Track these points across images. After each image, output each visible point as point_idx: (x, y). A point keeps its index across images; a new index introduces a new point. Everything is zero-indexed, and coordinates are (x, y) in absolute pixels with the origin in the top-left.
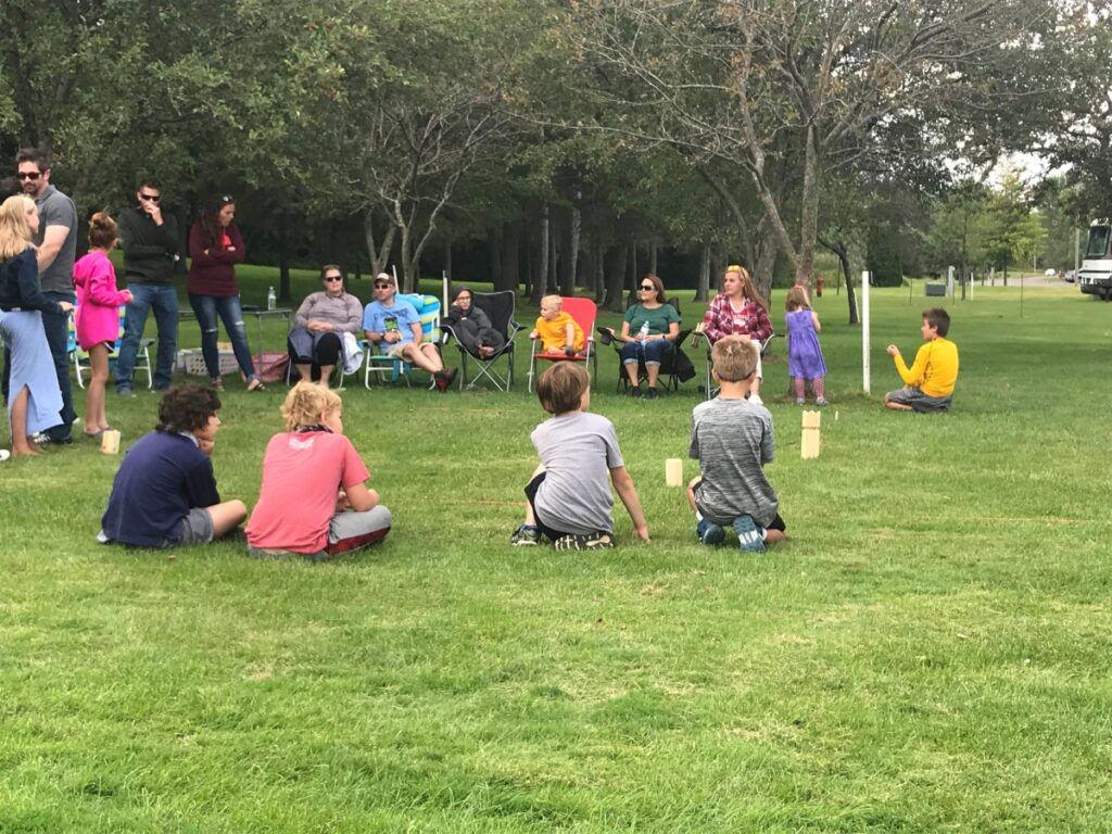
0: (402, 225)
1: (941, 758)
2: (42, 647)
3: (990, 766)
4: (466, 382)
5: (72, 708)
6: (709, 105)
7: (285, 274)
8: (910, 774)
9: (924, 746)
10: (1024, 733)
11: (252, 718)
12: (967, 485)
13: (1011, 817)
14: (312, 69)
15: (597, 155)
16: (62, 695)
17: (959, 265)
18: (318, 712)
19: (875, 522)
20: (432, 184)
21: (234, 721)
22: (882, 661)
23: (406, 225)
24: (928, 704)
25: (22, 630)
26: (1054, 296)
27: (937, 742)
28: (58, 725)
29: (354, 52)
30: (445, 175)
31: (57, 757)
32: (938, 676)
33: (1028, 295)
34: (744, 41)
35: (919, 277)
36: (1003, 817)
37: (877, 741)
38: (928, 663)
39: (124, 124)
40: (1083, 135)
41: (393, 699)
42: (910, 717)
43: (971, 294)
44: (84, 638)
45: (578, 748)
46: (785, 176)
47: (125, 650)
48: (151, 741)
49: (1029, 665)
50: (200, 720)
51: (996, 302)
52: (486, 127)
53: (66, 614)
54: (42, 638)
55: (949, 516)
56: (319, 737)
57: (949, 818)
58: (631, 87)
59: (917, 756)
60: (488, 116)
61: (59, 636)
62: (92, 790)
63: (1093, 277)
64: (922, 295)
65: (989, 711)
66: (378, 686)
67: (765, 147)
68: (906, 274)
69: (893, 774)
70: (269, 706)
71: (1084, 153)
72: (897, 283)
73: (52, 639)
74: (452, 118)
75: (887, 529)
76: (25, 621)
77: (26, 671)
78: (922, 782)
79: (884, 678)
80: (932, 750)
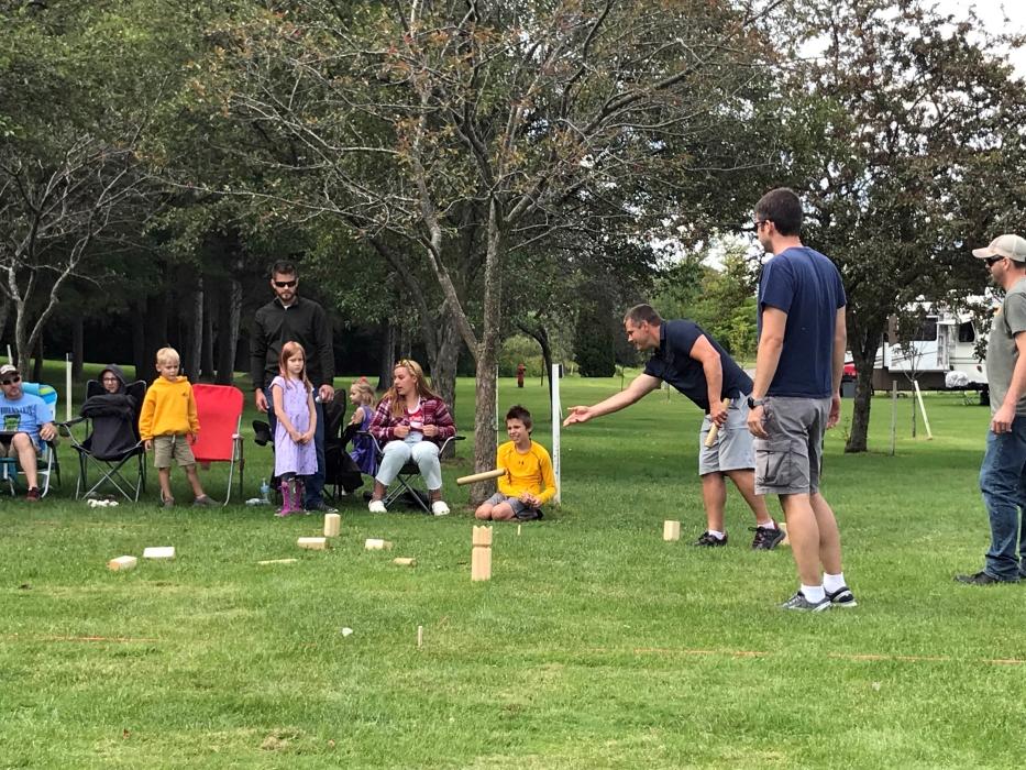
0: (16, 297)
6: (379, 171)
12: (650, 611)
15: (252, 220)
19: (544, 656)
20: (58, 250)
23: (22, 299)
30: (71, 240)
34: (417, 100)
46: (464, 253)
52: (120, 185)
55: (626, 648)
58: (291, 152)
60: (125, 171)
67: (440, 222)
72: (608, 373)
74: (79, 174)
75: (555, 665)
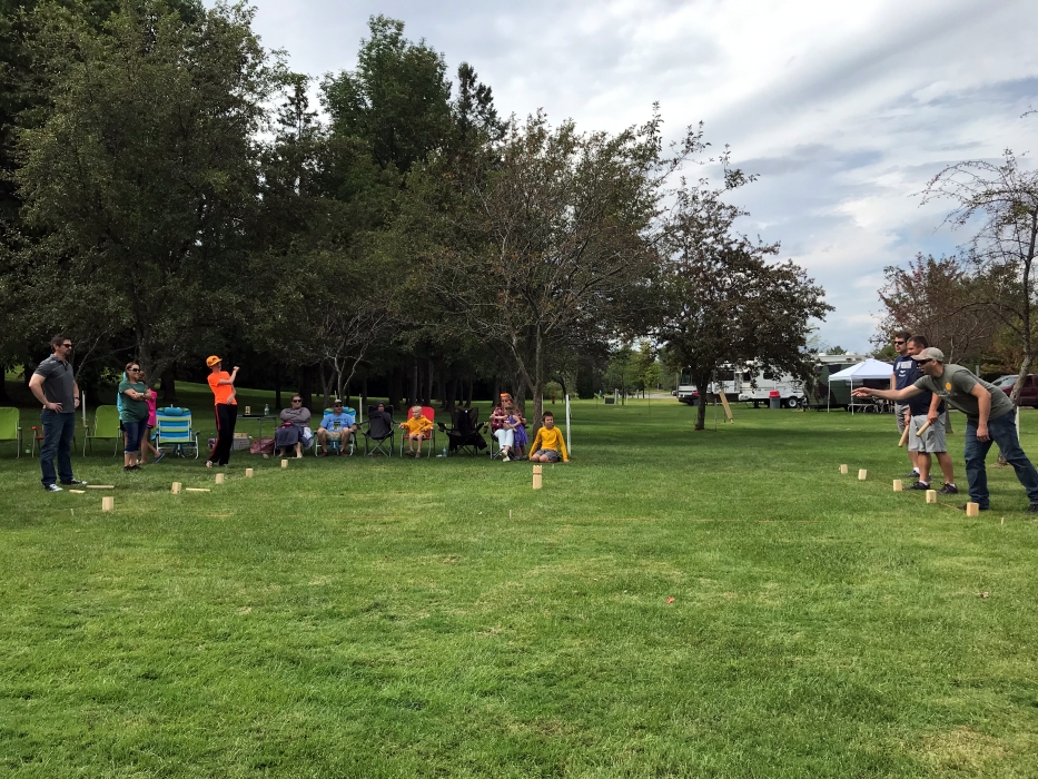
0: (338, 370)
1: (577, 643)
2: (127, 601)
3: (599, 645)
4: (368, 452)
5: (141, 633)
6: (491, 314)
7: (278, 394)
8: (563, 651)
9: (570, 636)
10: (618, 628)
11: (235, 635)
12: (609, 501)
14: (287, 295)
15: (437, 336)
16: (134, 627)
17: (620, 388)
18: (270, 631)
19: (564, 522)
20: (355, 350)
21: (226, 636)
22: (555, 594)
23: (340, 371)
24: (575, 615)
25: (118, 592)
26: (666, 403)
27: (575, 633)
28: (131, 642)
29: (310, 287)
30: (361, 345)
31: (130, 659)
32: (581, 601)
33: (653, 403)
34: (506, 283)
35: (603, 393)
36: (602, 671)
37: (547, 634)
38: (578, 593)
39: (189, 322)
40: (673, 327)
41: (310, 623)
42: (565, 622)
43: (626, 402)
44: (151, 595)
45: (401, 645)
46: (527, 347)
47: (173, 601)
48: (182, 649)
49: (626, 594)
50: (208, 637)
51: (637, 407)
52: (381, 322)
53: (143, 583)
54: (128, 596)
55: (599, 518)
56: (269, 644)
57: (576, 672)
58: (453, 306)
59: (566, 642)
60: (383, 316)
61: (138, 595)
62: (146, 676)
63: (684, 394)
64: (603, 403)
65: (602, 617)
66: (301, 617)
67: (517, 335)
68: (596, 392)
69: (552, 651)
70: (245, 629)
71: (673, 336)
72: (591, 397)
73: (133, 596)
74: (363, 317)
75: (569, 526)
76: (120, 587)
77: (118, 613)
78: (566, 655)
79: (555, 602)
80: (573, 638)
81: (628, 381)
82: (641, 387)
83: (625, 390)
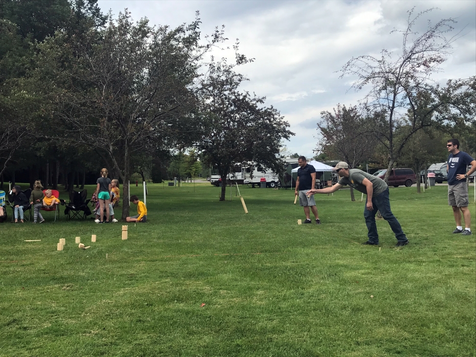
1: (145, 336)
3: (160, 337)
6: (95, 131)
8: (135, 342)
9: (142, 332)
10: (171, 325)
12: (169, 246)
13: (163, 353)
17: (177, 177)
19: (140, 260)
20: (6, 153)
22: (133, 306)
24: (144, 319)
26: (204, 185)
27: (145, 330)
30: (10, 150)
32: (149, 309)
33: (196, 185)
34: (105, 113)
35: (167, 180)
37: (127, 332)
38: (147, 305)
40: (207, 142)
42: (138, 324)
43: (181, 185)
45: (30, 346)
46: (119, 153)
49: (176, 303)
51: (188, 187)
52: (24, 135)
55: (162, 256)
58: (70, 126)
59: (139, 336)
60: (25, 132)
63: (214, 180)
64: (167, 185)
65: (162, 319)
67: (112, 145)
68: (163, 179)
69: (130, 343)
71: (207, 147)
72: (160, 182)
74: (12, 132)
75: (144, 262)
78: (139, 344)
79: (133, 311)
80: (143, 334)
81: (182, 173)
82: (189, 176)
83: (180, 178)
